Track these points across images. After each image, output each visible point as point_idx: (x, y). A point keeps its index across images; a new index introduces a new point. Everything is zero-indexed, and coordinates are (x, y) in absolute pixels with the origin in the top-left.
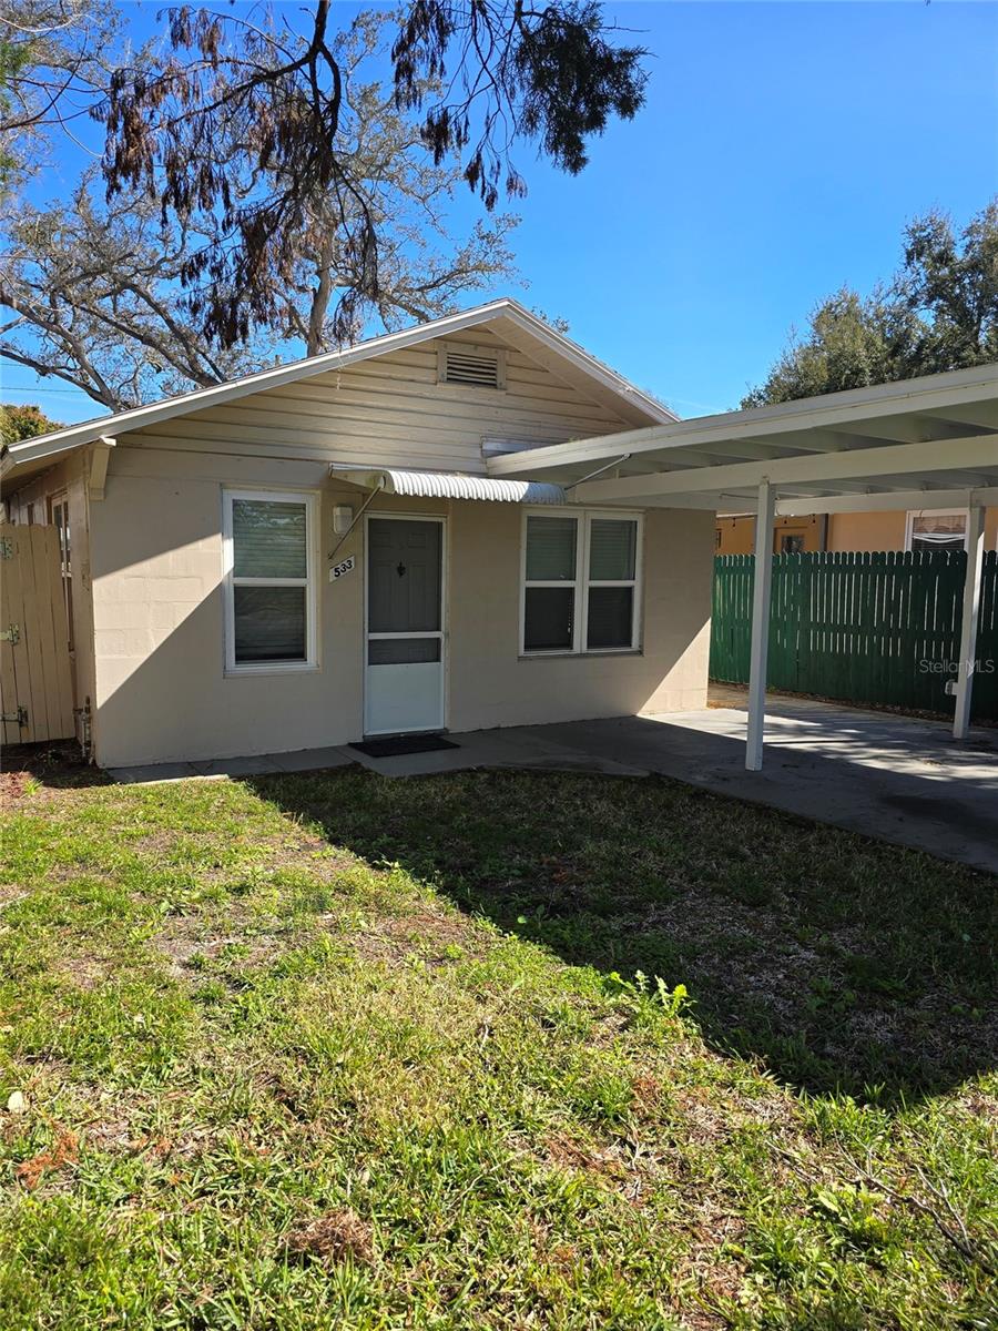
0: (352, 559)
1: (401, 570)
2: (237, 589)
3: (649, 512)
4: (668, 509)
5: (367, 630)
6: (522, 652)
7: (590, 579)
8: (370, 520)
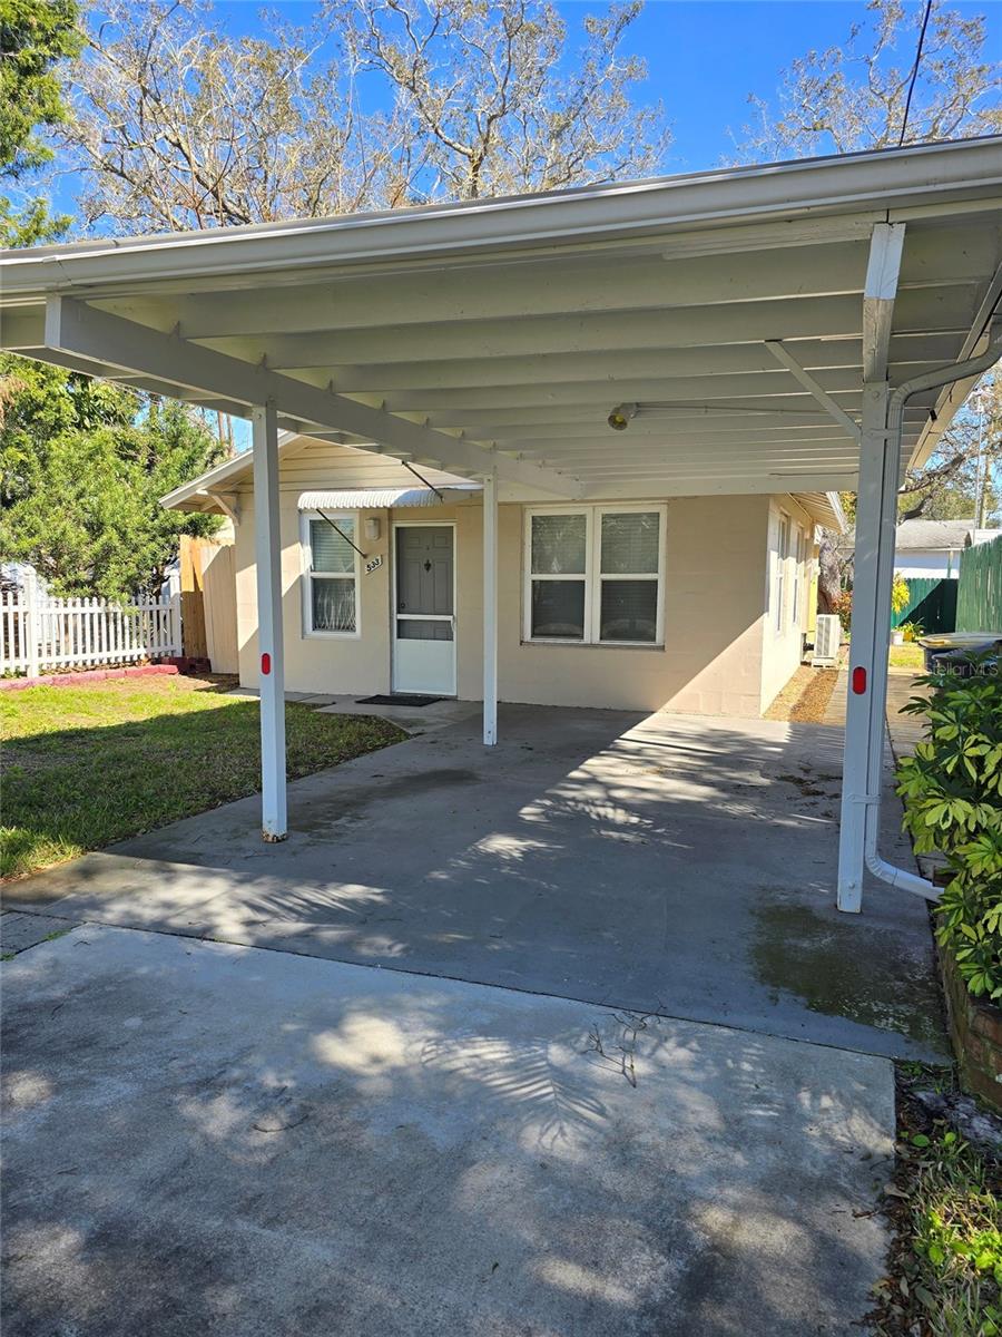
0: (379, 558)
1: (428, 566)
2: (314, 580)
3: (672, 502)
4: (696, 497)
5: (395, 611)
6: (528, 636)
7: (602, 572)
8: (398, 529)
